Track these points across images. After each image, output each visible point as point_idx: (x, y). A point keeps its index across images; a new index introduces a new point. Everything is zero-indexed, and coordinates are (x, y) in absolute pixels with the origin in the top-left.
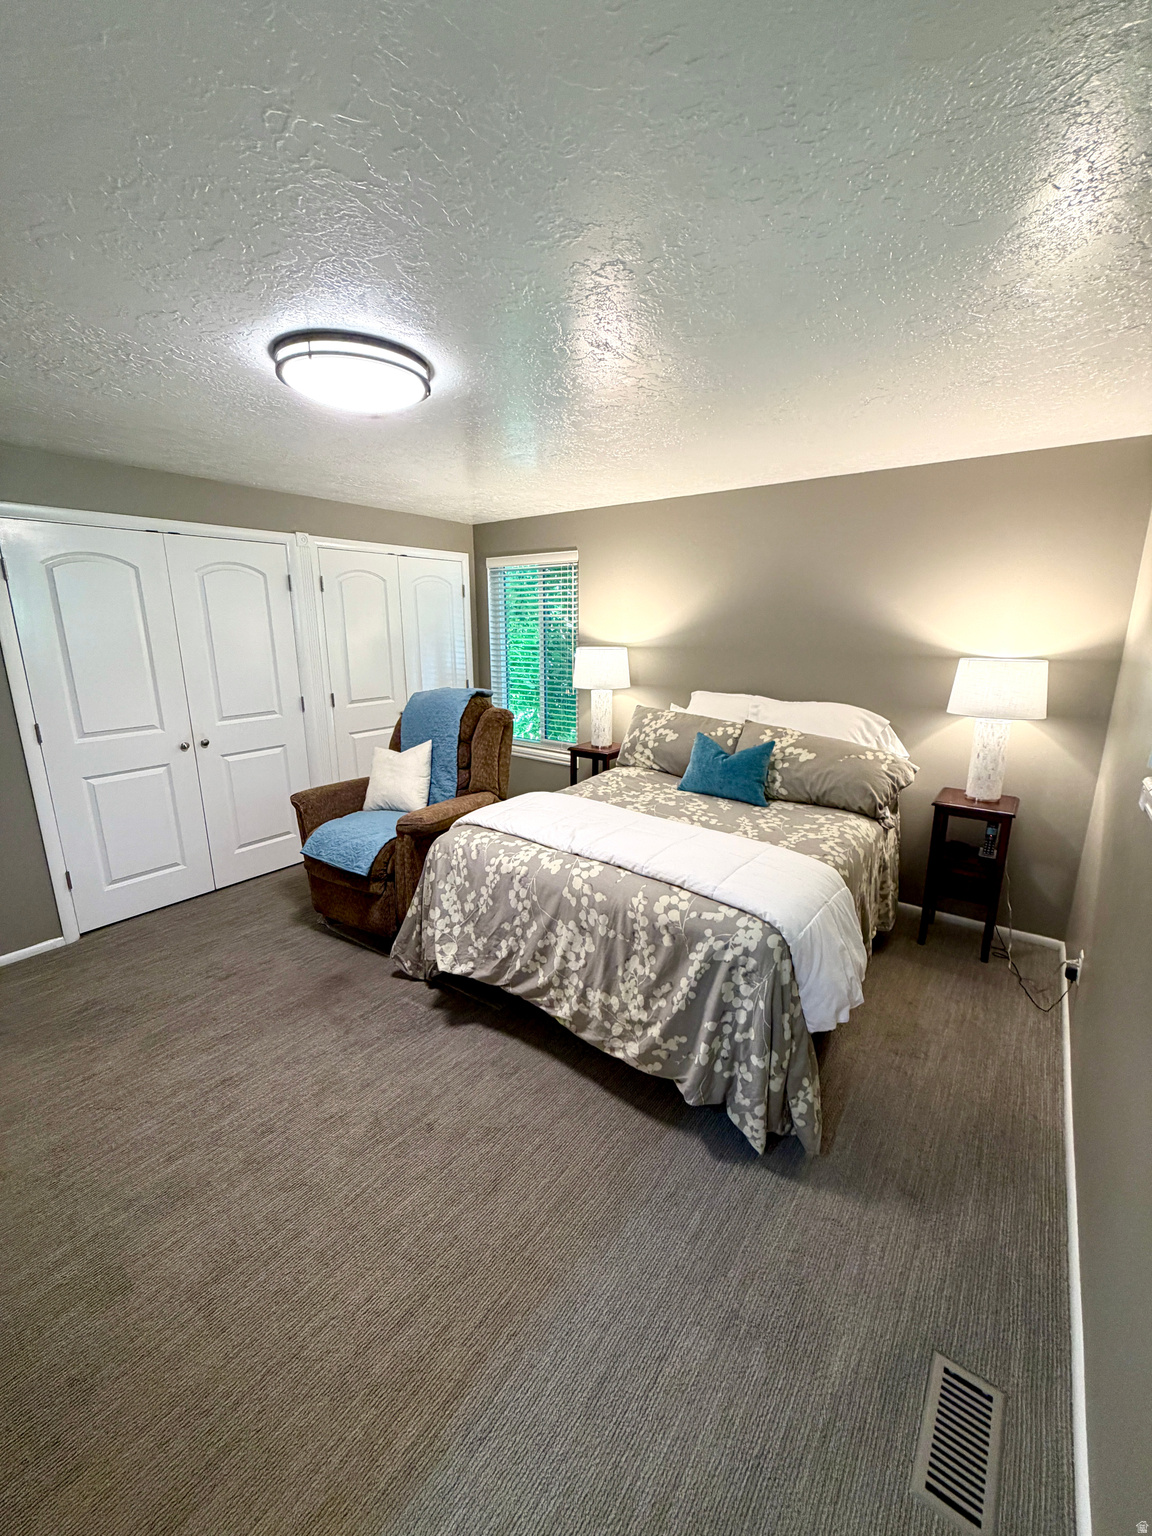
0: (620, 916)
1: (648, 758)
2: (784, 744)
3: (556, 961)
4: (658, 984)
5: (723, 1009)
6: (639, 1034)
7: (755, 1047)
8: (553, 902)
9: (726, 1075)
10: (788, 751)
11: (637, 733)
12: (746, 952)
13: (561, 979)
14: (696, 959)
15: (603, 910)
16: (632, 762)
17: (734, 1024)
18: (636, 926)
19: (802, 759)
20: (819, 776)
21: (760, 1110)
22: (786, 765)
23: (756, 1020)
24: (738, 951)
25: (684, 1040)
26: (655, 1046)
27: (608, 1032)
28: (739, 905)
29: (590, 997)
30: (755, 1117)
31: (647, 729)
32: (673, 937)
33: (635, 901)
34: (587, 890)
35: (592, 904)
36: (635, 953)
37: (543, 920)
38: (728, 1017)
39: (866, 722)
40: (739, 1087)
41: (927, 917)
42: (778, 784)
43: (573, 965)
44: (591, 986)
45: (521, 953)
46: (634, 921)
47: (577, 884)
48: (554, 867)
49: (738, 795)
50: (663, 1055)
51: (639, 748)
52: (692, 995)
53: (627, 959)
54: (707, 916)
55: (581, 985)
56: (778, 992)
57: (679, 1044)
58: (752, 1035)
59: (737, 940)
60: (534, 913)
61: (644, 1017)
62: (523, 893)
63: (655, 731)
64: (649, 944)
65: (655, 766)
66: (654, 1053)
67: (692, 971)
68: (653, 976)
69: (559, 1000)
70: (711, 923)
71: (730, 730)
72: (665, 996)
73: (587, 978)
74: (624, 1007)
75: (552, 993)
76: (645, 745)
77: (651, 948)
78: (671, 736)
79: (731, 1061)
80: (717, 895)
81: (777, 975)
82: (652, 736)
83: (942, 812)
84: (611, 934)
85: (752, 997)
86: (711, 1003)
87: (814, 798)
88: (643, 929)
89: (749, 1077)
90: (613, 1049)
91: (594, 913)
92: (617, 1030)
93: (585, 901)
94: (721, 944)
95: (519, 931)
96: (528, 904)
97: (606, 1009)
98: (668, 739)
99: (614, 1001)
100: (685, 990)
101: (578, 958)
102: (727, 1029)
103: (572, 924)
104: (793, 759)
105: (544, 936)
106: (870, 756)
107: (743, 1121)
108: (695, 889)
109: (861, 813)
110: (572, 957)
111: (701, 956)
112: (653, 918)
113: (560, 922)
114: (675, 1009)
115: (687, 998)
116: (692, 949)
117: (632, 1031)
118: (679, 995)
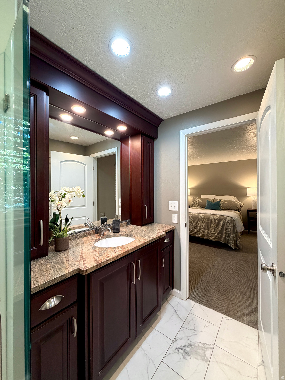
0: (209, 219)
1: (198, 205)
2: (222, 201)
3: (199, 227)
4: (216, 227)
5: (226, 229)
6: (214, 235)
7: (232, 233)
8: (198, 219)
9: (228, 239)
10: (223, 202)
11: (195, 201)
12: (229, 221)
13: (200, 230)
14: (222, 223)
15: (206, 219)
16: (194, 206)
17: (228, 231)
18: (212, 220)
19: (225, 203)
20: (229, 205)
21: (233, 242)
22: (223, 204)
23: (231, 230)
24: (228, 221)
25: (221, 235)
26: (217, 236)
27: (209, 236)
28: (226, 216)
29: (205, 232)
30: (233, 243)
31: (197, 201)
32: (218, 220)
33: (211, 217)
34: (203, 216)
35: (204, 218)
36: (212, 224)
37: (196, 222)
38: (227, 230)
39: (234, 198)
40: (230, 240)
41: (249, 231)
42: (222, 207)
43: (202, 227)
44: (205, 230)
45: (192, 228)
46: (211, 219)
47: (201, 216)
48: (197, 214)
49: (216, 209)
50: (218, 237)
51: (195, 204)
52: (222, 228)
53: (211, 225)
54: (223, 217)
55: (203, 230)
56: (234, 226)
57: (220, 235)
58: (231, 232)
59: (227, 219)
60: (194, 221)
61: (214, 232)
62: (192, 218)
63: (198, 201)
64: (214, 222)
65: (199, 206)
66: (217, 237)
67: (221, 224)
68: (215, 226)
69: (199, 233)
70: (223, 218)
71: (212, 200)
72: (217, 229)
73: (204, 229)
74: (211, 232)
75: (198, 232)
76: (197, 203)
77: (215, 223)
78: (201, 201)
79: (229, 236)
80: (223, 215)
81: (233, 223)
82: (198, 202)
83: (249, 211)
84: (208, 222)
85: (230, 227)
86: (225, 228)
87: (228, 209)
88: (213, 220)
89: (231, 238)
90: (209, 238)
91: (205, 219)
92: (210, 235)
93: (203, 218)
94: (225, 220)
95: (191, 224)
96: (193, 220)
97: (208, 233)
98: (201, 202)
99: (209, 231)
100: (221, 227)
101: (202, 226)
102: (227, 232)
103: (201, 222)
104: (224, 203)
105: (196, 224)
106: (236, 202)
107: (231, 245)
108: (219, 215)
109: (236, 210)
110: (201, 226)
111: (222, 222)
112: (214, 219)
113: (199, 222)
114: (219, 230)
115: (221, 228)
116: (221, 222)
117: (213, 235)
118: (220, 228)
